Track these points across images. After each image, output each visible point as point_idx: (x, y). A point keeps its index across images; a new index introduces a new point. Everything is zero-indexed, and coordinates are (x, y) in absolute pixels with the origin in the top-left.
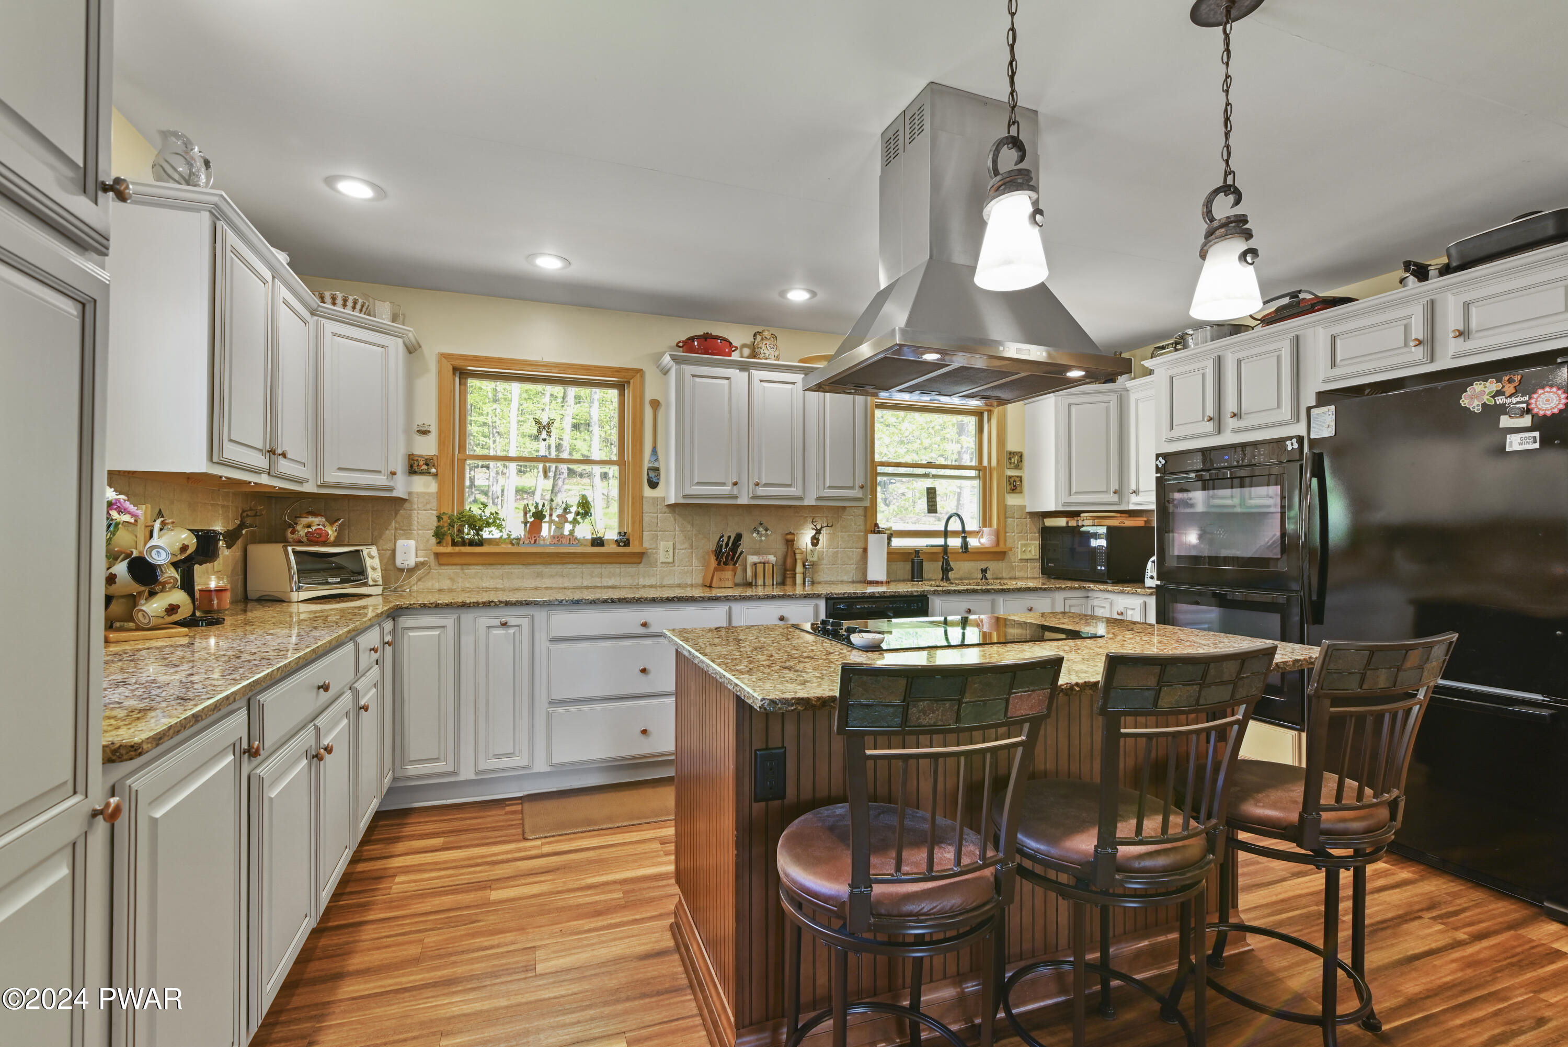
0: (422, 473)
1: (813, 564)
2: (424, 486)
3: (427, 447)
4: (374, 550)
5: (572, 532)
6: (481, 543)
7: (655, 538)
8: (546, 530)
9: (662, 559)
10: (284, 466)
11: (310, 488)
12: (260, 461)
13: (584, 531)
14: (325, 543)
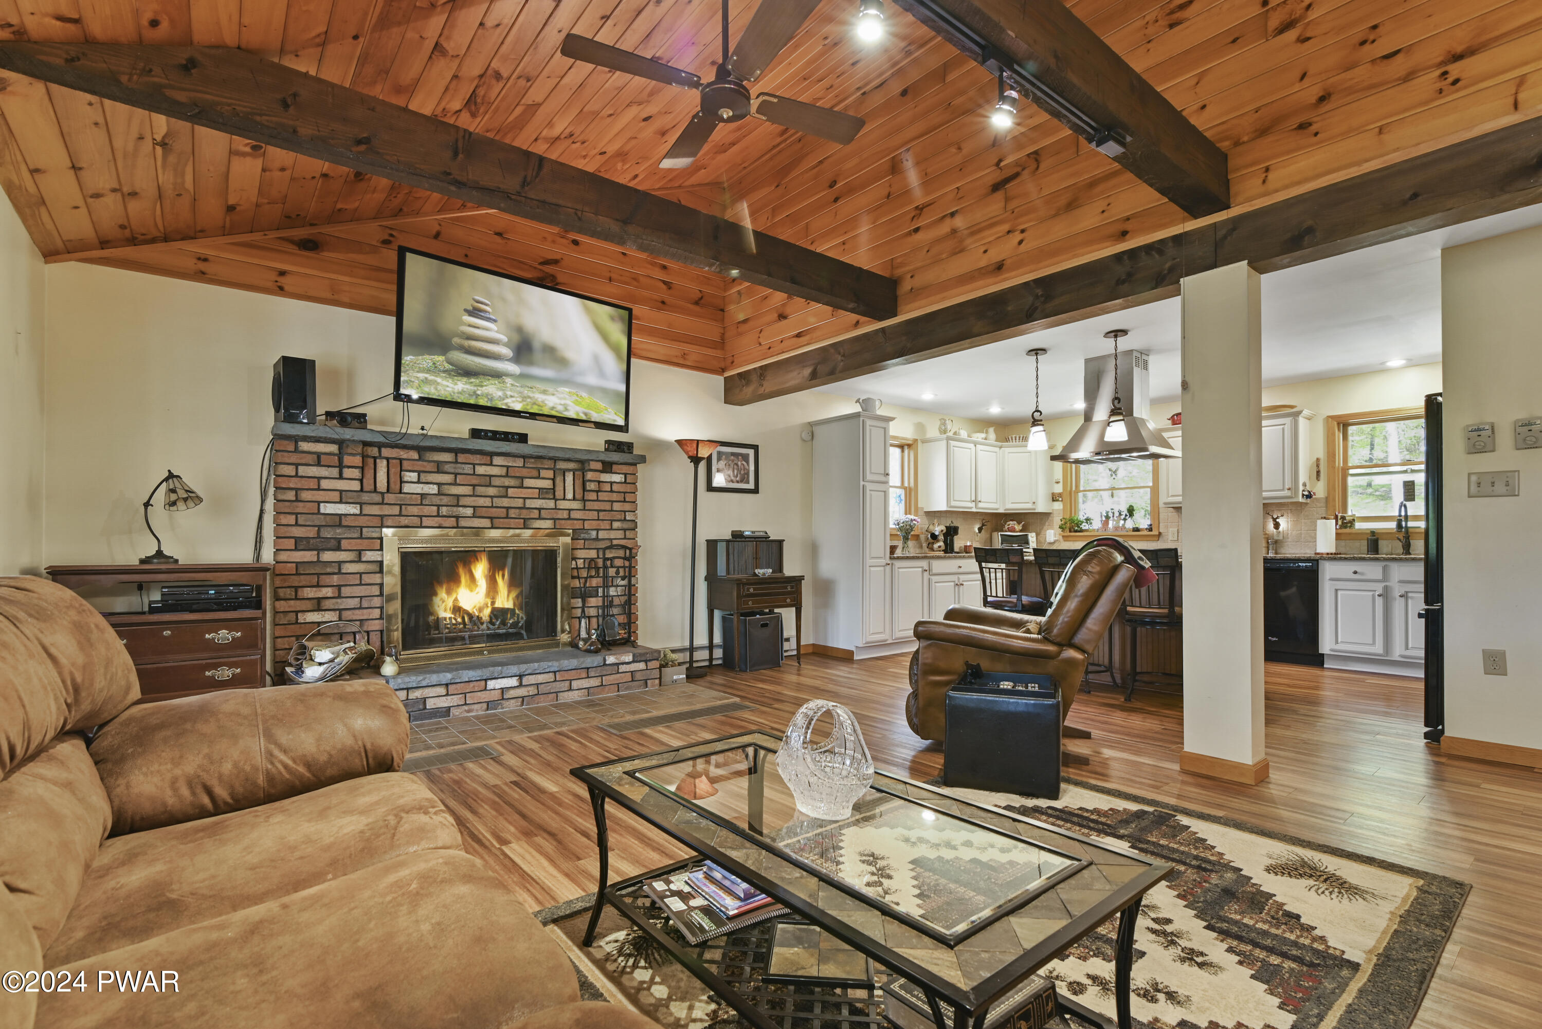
0: (1057, 500)
1: (1276, 542)
2: (1058, 506)
3: (1058, 489)
4: (1034, 534)
5: (1124, 525)
6: (1082, 531)
7: (1167, 527)
8: (1111, 524)
9: (1171, 538)
10: (980, 505)
11: (1001, 511)
12: (973, 505)
13: (1130, 524)
14: (1014, 531)
